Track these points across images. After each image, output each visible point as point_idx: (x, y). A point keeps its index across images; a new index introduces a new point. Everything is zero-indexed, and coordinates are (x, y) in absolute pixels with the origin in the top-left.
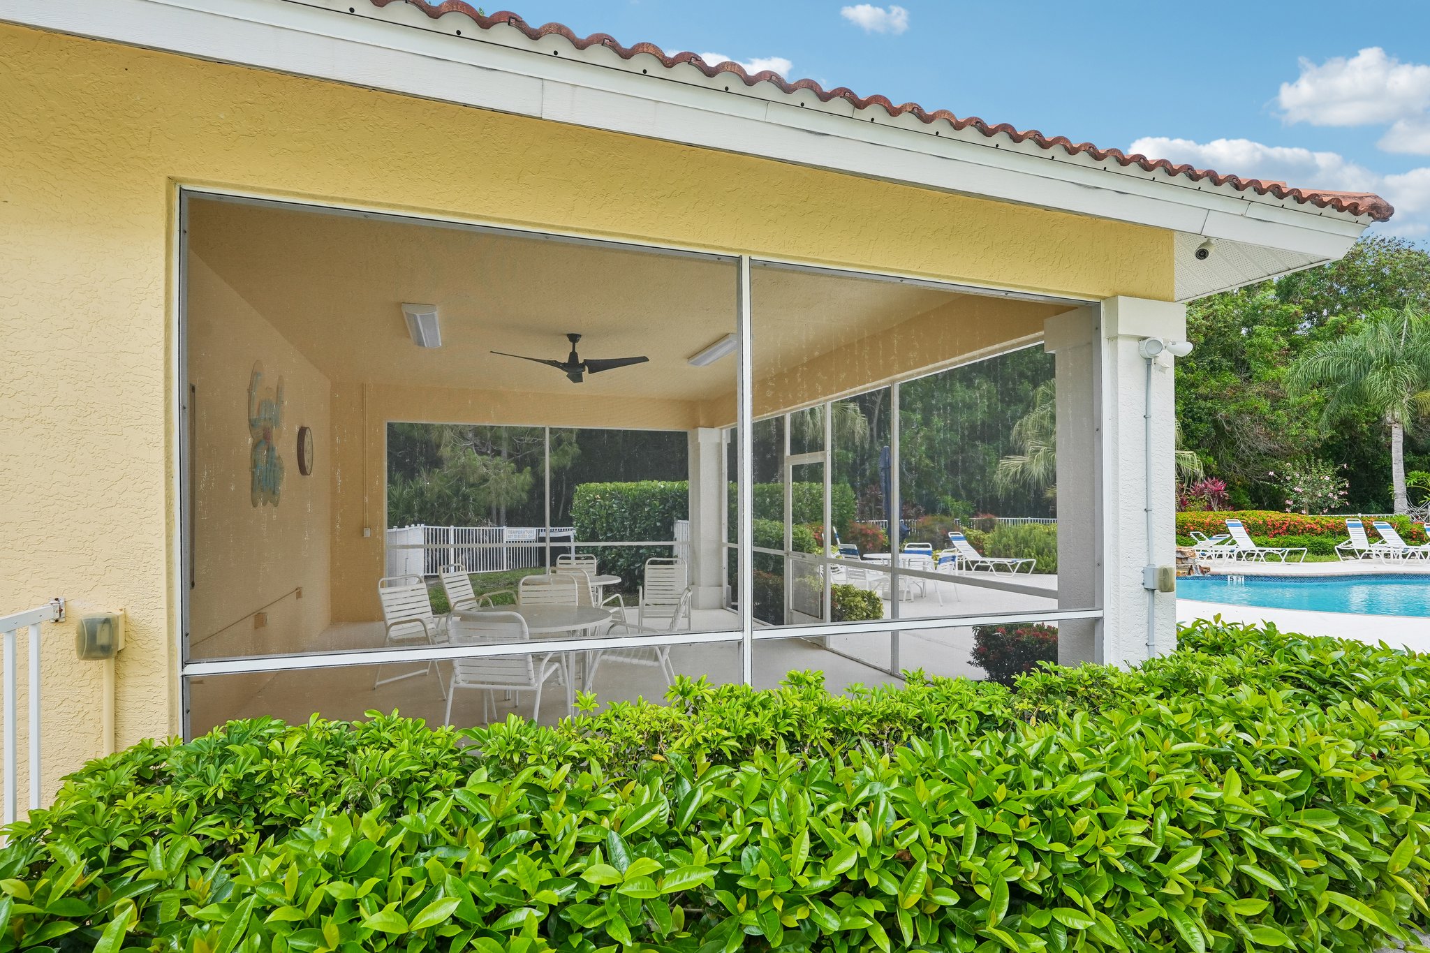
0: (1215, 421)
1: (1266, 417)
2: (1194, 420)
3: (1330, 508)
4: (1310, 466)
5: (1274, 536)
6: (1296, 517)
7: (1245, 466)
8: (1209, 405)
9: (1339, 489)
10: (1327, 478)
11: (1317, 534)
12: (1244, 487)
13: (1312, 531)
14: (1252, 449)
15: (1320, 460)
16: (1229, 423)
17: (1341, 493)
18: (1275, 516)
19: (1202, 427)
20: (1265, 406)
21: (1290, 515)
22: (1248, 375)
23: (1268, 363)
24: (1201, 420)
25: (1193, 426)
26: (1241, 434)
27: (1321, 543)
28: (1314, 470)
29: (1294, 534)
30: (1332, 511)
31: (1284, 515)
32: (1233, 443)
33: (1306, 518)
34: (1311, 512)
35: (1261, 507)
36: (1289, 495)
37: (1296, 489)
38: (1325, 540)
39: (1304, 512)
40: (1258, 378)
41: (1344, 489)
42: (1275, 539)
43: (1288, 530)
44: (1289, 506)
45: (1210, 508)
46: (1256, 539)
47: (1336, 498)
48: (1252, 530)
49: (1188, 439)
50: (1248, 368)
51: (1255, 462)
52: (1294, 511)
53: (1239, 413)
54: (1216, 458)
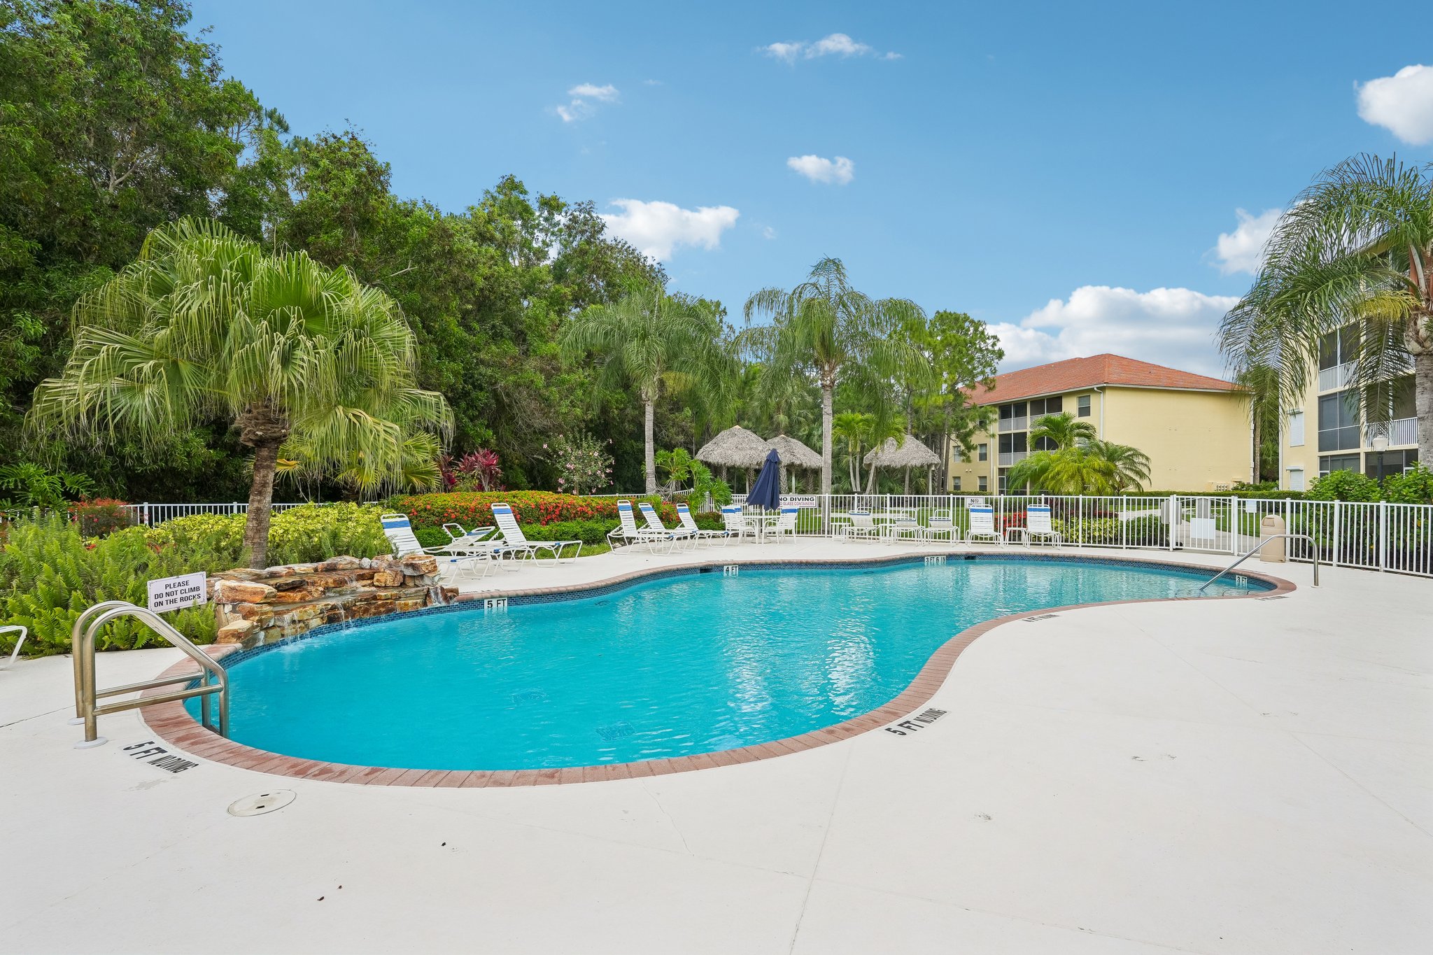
0: (495, 391)
1: (541, 391)
2: (475, 387)
3: (598, 488)
4: (581, 440)
5: (547, 523)
6: (567, 499)
7: (523, 444)
8: (489, 372)
9: (606, 467)
10: (596, 454)
11: (589, 519)
12: (521, 466)
13: (582, 514)
14: (529, 426)
15: (590, 434)
16: (508, 395)
17: (608, 471)
18: (548, 497)
19: (482, 395)
20: (540, 380)
21: (563, 496)
22: (525, 347)
23: (541, 336)
24: (481, 389)
25: (474, 394)
26: (519, 409)
27: (592, 530)
28: (585, 445)
29: (566, 519)
30: (601, 491)
31: (556, 496)
32: (512, 418)
33: (578, 500)
34: (581, 492)
35: (535, 488)
36: (562, 472)
37: (568, 466)
38: (596, 526)
39: (574, 492)
40: (535, 351)
41: (610, 466)
42: (547, 528)
43: (560, 515)
44: (561, 485)
45: (481, 488)
46: (527, 528)
47: (603, 476)
48: (522, 517)
49: (468, 409)
50: (524, 340)
51: (531, 440)
52: (565, 491)
53: (517, 385)
54: (496, 433)
